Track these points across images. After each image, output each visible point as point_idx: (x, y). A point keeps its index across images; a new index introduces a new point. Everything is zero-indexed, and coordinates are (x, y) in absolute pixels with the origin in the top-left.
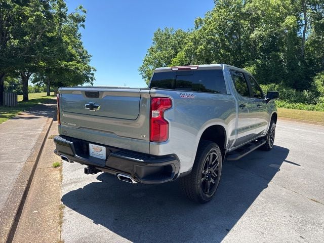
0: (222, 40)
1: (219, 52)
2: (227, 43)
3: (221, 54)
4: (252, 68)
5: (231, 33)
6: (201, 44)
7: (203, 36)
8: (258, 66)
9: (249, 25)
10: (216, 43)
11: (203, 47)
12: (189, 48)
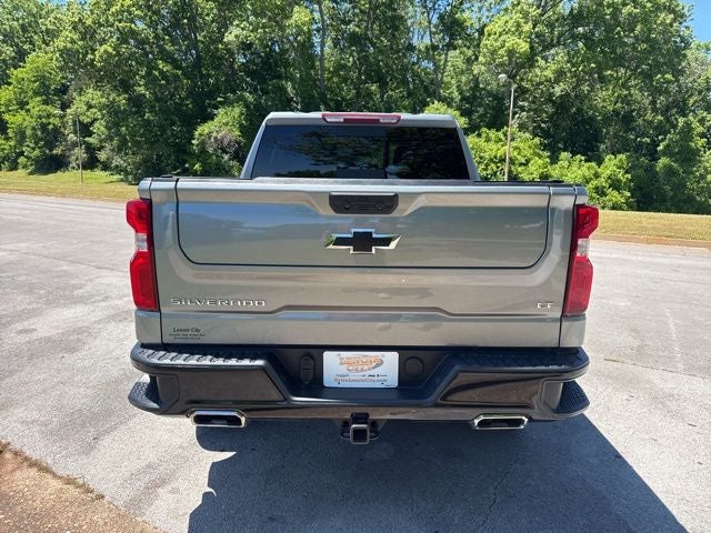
0: (157, 37)
1: (157, 68)
2: (169, 47)
3: (161, 72)
4: (237, 111)
5: (176, 24)
6: (103, 41)
7: (107, 21)
8: (247, 106)
9: (215, 11)
10: (142, 43)
11: (110, 50)
12: (69, 45)
